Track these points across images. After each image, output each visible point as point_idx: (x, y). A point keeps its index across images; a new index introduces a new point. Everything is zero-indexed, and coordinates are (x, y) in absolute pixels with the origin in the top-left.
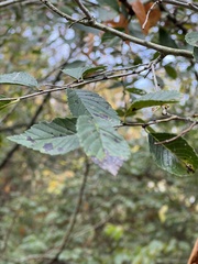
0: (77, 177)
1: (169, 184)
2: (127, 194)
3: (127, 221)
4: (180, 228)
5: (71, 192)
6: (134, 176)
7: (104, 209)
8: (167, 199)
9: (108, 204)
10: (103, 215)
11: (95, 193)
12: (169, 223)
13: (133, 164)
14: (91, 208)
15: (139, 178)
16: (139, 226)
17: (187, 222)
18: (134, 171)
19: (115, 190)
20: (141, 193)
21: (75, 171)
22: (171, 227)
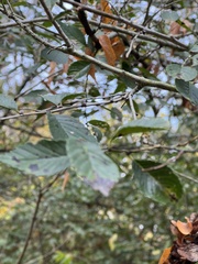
0: (28, 204)
1: (119, 212)
2: (77, 221)
3: (75, 248)
4: (128, 257)
5: (21, 218)
6: (84, 203)
7: (54, 235)
8: (116, 228)
9: (58, 231)
10: (52, 242)
11: (45, 220)
12: (118, 252)
13: (83, 191)
14: (41, 235)
15: (89, 205)
16: (89, 254)
17: (136, 250)
18: (84, 199)
19: (65, 216)
20: (91, 220)
21: (26, 197)
22: (119, 255)
